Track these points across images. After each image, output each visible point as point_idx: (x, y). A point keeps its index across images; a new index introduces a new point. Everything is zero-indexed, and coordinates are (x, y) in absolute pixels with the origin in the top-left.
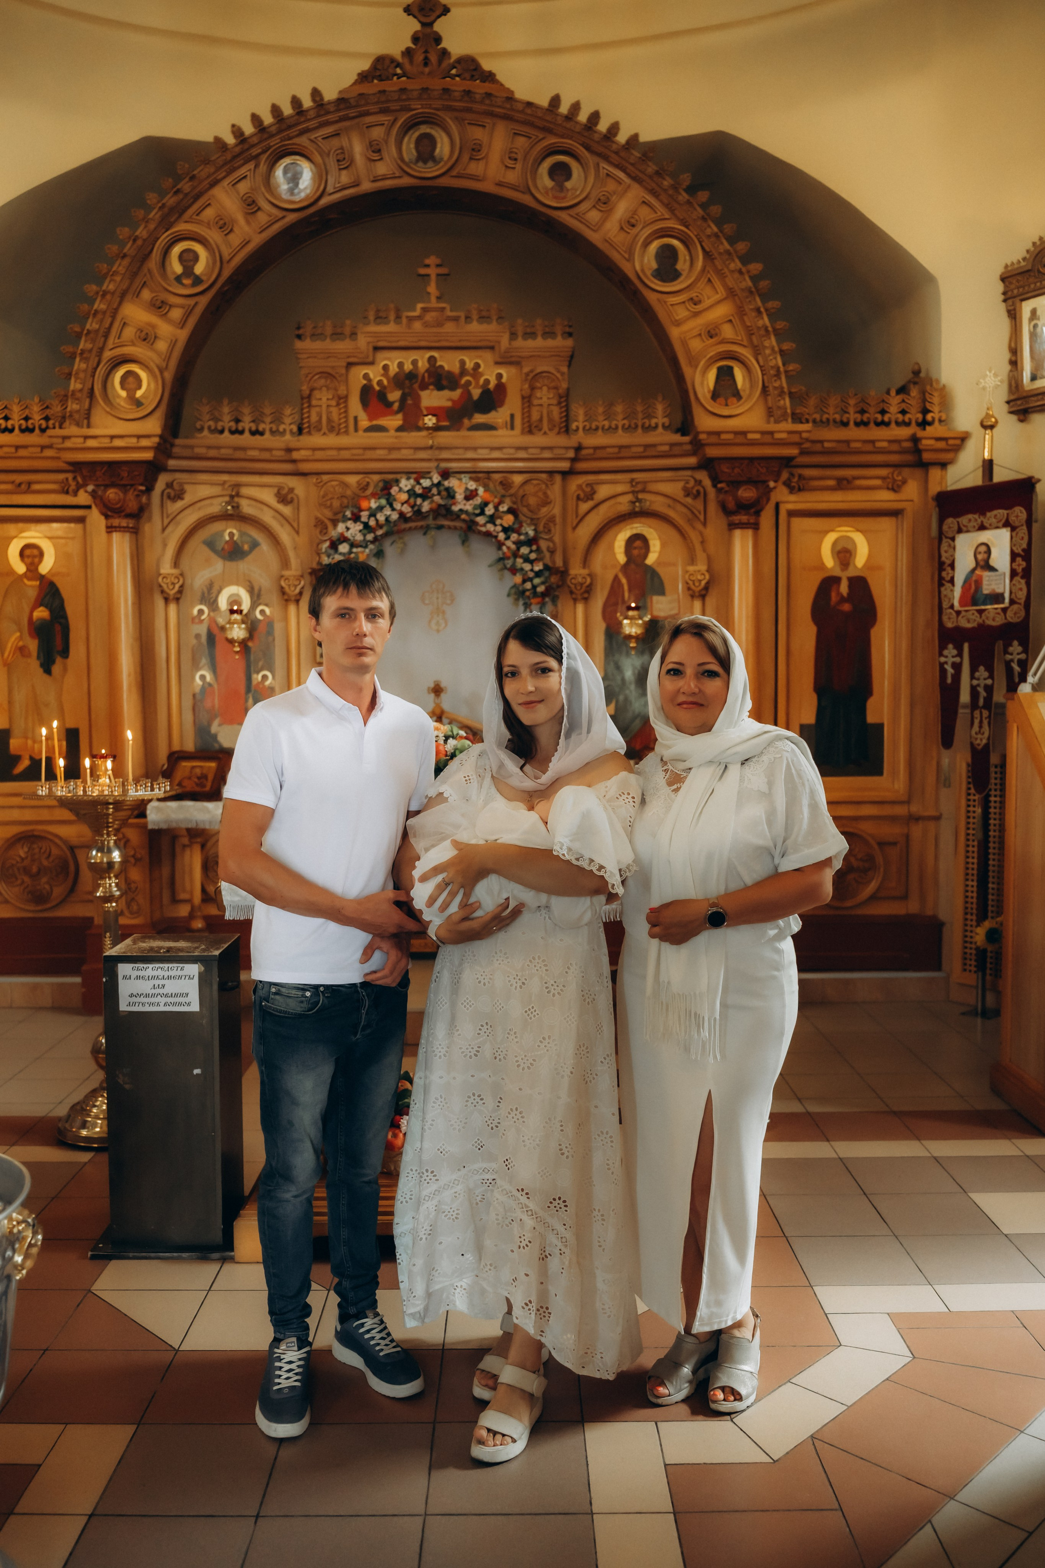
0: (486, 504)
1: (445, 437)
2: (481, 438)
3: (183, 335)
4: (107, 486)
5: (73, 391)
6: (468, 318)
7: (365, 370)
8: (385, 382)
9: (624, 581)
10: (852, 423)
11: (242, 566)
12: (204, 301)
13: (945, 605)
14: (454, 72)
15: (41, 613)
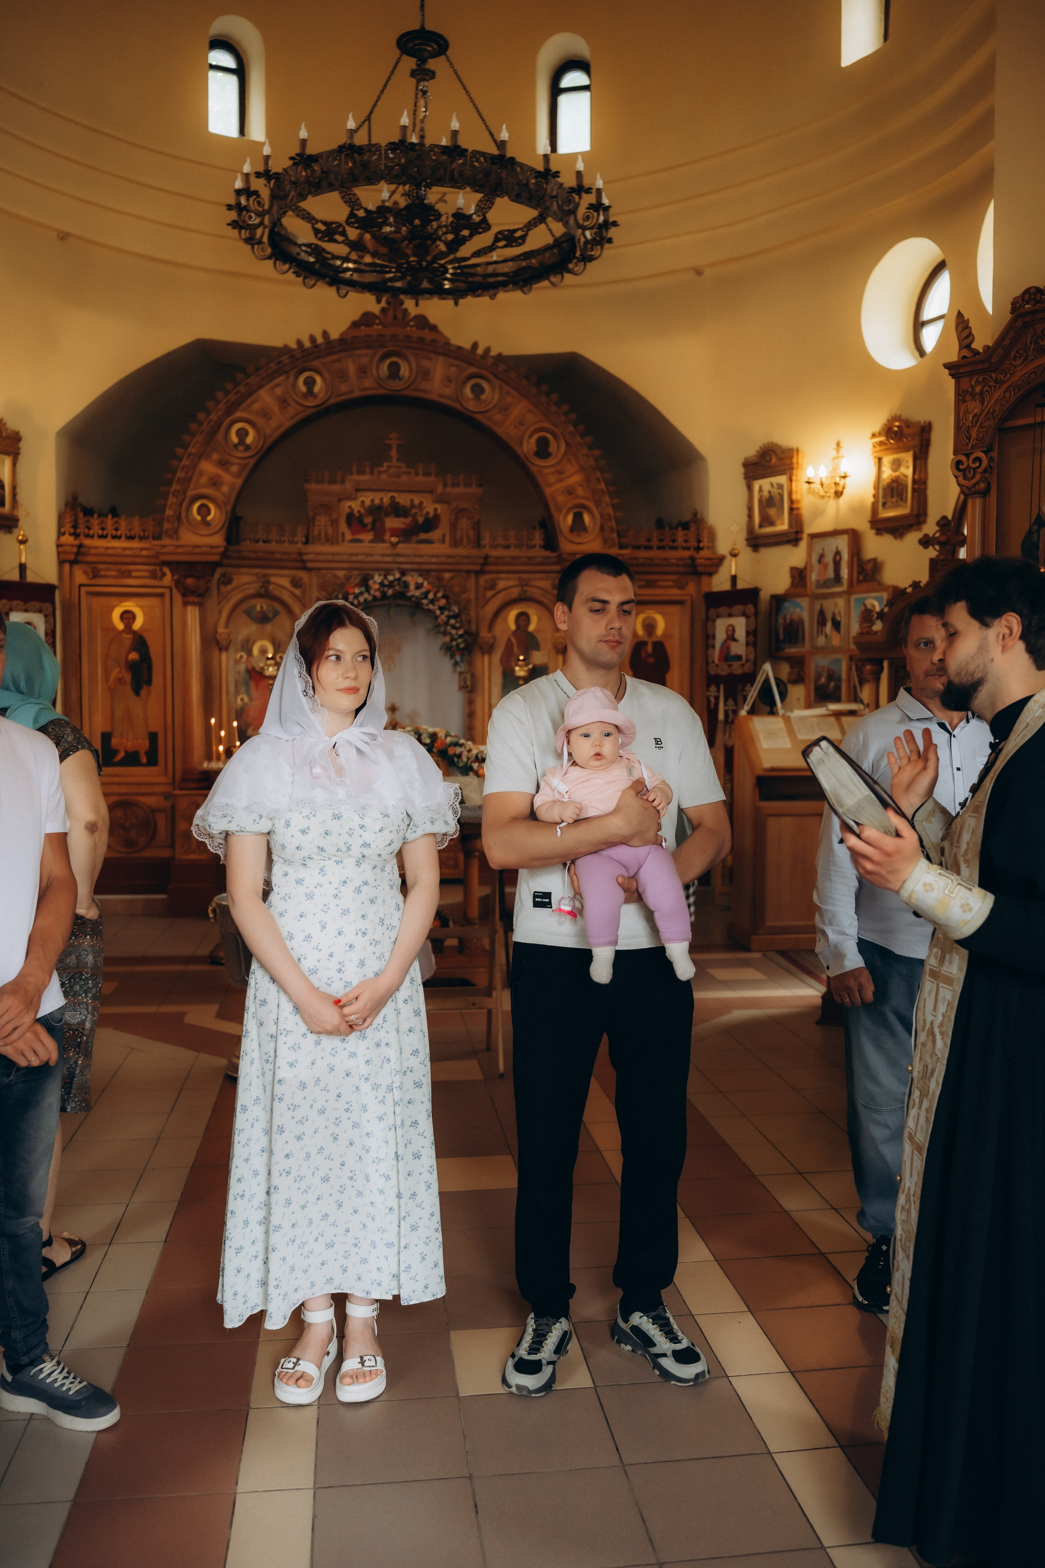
0: (428, 592)
1: (402, 548)
2: (425, 549)
3: (239, 482)
4: (186, 577)
5: (168, 516)
6: (417, 474)
7: (349, 503)
8: (362, 511)
9: (514, 640)
10: (655, 548)
11: (269, 627)
12: (253, 461)
13: (710, 660)
14: (412, 323)
15: (134, 656)
